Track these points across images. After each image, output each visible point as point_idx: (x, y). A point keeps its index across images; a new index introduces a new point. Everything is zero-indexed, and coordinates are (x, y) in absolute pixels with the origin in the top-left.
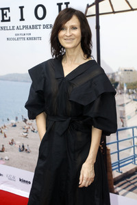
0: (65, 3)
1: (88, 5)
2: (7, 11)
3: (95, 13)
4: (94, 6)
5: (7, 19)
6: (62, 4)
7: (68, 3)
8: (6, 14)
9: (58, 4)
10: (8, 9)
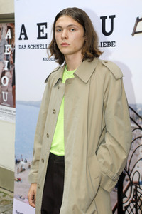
0: (110, 17)
1: (138, 18)
2: (44, 26)
5: (44, 35)
6: (106, 17)
7: (114, 16)
8: (43, 31)
9: (101, 18)
10: (45, 24)
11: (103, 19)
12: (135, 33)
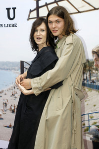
0: (13, 8)
1: (30, 10)
3: (36, 17)
4: (36, 11)
6: (10, 9)
7: (15, 8)
9: (7, 9)
11: (8, 9)
12: (29, 19)
